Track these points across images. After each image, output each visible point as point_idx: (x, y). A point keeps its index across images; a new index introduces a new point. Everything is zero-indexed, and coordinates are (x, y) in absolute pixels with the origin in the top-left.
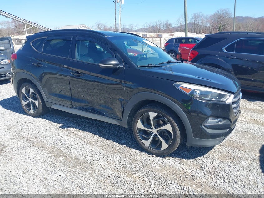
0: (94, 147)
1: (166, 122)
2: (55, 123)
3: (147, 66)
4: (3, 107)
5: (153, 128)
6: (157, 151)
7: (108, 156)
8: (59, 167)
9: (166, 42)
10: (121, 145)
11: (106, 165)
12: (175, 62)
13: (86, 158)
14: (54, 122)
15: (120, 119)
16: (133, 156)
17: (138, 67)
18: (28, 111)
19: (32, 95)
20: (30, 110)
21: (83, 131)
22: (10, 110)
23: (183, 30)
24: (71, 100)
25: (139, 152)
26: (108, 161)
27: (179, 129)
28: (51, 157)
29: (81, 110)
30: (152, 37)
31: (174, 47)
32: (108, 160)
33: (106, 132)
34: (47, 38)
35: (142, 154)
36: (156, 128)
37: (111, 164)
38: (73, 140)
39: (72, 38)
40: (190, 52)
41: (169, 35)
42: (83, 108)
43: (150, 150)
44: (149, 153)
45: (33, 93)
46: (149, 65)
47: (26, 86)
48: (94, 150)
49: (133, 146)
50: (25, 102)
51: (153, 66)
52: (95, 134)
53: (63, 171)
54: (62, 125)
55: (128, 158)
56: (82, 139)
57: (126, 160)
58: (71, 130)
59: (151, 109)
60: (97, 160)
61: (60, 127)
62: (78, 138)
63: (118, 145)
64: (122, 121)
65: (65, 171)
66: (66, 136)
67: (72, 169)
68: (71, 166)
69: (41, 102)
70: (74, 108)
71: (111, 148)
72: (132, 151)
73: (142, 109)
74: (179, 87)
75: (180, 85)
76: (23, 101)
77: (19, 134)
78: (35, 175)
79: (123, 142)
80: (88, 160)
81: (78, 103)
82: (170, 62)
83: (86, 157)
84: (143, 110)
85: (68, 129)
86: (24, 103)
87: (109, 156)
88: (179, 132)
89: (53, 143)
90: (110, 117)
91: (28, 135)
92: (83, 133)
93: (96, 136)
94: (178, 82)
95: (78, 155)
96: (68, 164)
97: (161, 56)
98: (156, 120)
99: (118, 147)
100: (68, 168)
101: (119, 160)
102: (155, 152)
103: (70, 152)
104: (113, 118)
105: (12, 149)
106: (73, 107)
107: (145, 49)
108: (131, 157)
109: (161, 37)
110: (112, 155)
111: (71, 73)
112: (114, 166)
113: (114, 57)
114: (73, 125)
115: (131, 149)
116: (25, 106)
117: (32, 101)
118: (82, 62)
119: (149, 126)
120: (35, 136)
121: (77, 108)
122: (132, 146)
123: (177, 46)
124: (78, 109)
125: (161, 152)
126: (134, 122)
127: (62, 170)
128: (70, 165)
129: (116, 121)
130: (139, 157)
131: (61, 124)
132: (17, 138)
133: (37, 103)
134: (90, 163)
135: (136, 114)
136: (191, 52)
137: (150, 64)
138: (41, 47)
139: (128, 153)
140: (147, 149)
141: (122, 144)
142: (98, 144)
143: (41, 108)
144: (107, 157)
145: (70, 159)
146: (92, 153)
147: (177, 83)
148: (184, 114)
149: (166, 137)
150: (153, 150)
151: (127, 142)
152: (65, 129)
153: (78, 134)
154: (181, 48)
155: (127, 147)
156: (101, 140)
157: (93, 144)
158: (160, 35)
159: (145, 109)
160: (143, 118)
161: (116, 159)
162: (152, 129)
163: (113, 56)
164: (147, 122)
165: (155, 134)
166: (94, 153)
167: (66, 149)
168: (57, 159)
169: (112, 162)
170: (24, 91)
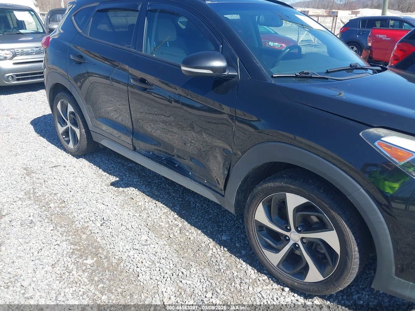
0: (161, 243)
1: (328, 224)
2: (106, 173)
3: (297, 77)
4: (36, 131)
5: (293, 229)
6: (296, 282)
7: (183, 273)
8: (76, 283)
9: (342, 25)
10: (218, 246)
11: (173, 297)
12: (366, 69)
13: (138, 270)
14: (104, 171)
15: (220, 192)
16: (238, 281)
17: (272, 77)
18: (66, 144)
19: (71, 115)
20: (68, 142)
21: (151, 197)
22: (43, 137)
23: (376, 5)
24: (131, 136)
25: (253, 272)
26: (180, 288)
27: (359, 248)
28: (73, 253)
29: (149, 158)
30: (318, 16)
31: (359, 34)
32: (181, 285)
33: (194, 208)
34: (99, 5)
35: (261, 279)
36: (299, 232)
37: (184, 296)
38: (126, 218)
39: (140, 6)
40: (396, 47)
41: (350, 13)
42: (153, 154)
43: (279, 275)
44: (275, 278)
45: (72, 113)
46: (303, 73)
47: (62, 98)
48: (159, 250)
49: (243, 252)
50: (63, 127)
51: (311, 77)
52: (173, 208)
53: (81, 298)
54: (118, 179)
55: (225, 286)
56: (145, 216)
57: (219, 291)
58: (130, 192)
59: (292, 186)
60: (158, 278)
61: (113, 184)
62: (137, 215)
63: (212, 244)
64: (223, 196)
65: (85, 296)
66: (115, 207)
67: (100, 295)
68: (101, 285)
69: (84, 130)
70: (137, 151)
71: (195, 251)
72: (239, 266)
73: (269, 181)
74: (376, 144)
75: (379, 137)
76: (59, 125)
77: (37, 190)
78: (26, 296)
79: (224, 238)
80: (140, 275)
81: (144, 143)
82: (353, 68)
83: (139, 265)
84: (271, 184)
85: (126, 190)
86: (61, 129)
87: (185, 273)
88: (358, 255)
89: (88, 220)
90: (200, 183)
91: (51, 195)
92: (150, 203)
93: (172, 213)
94: (374, 127)
95: (124, 258)
96: (96, 279)
97: (333, 52)
98: (302, 215)
99: (211, 252)
100: (93, 291)
101: (205, 290)
102: (289, 282)
103: (112, 246)
104: (206, 186)
105: (10, 221)
106: (135, 149)
107: (304, 36)
108: (233, 284)
109: (335, 16)
110: (192, 271)
111: (132, 81)
112: (189, 304)
113: (219, 51)
114: (138, 182)
115: (238, 260)
116: (63, 134)
117: (71, 127)
118: (154, 58)
119: (284, 222)
120: (62, 198)
121: (143, 152)
122: (241, 253)
123: (365, 34)
124: (144, 155)
125: (305, 287)
126: (249, 206)
127: (81, 293)
128: (101, 281)
129: (211, 194)
130: (251, 289)
131: (117, 176)
132: (30, 198)
133: (77, 131)
134: (142, 284)
135: (255, 191)
136: (398, 46)
137: (305, 72)
138: (88, 23)
139: (228, 272)
140: (272, 269)
141: (221, 243)
142: (172, 236)
143: (85, 142)
144: (180, 274)
145: (106, 265)
146: (153, 258)
147: (372, 130)
148: (379, 217)
149: (320, 256)
150: (286, 276)
151: (231, 239)
152: (120, 188)
153: (140, 204)
154: (373, 36)
155: (228, 254)
156: (180, 225)
157: (162, 233)
158: (334, 12)
159: (277, 184)
160: (270, 201)
161: (199, 284)
162: (289, 230)
163: (217, 49)
164: (279, 212)
165: (295, 244)
166: (156, 258)
167: (106, 238)
168: (80, 261)
169: (188, 290)
170: (59, 106)
